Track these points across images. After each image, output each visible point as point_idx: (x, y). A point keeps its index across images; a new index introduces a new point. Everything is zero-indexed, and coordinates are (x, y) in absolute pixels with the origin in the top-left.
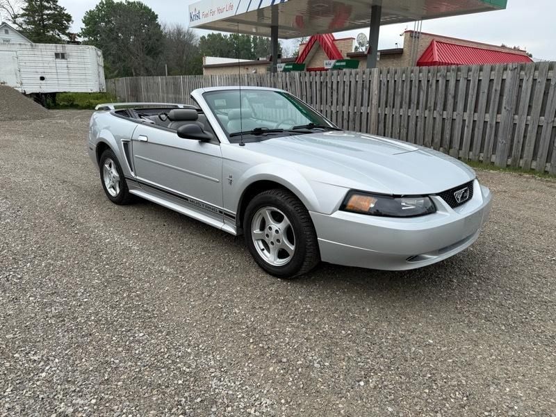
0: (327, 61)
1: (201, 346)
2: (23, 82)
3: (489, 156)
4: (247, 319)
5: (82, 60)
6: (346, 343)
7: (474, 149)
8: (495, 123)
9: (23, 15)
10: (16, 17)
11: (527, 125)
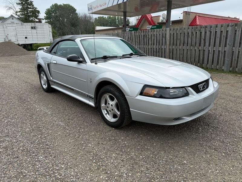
0: (148, 26)
1: (69, 164)
2: (18, 39)
3: (221, 67)
4: (94, 149)
5: (43, 29)
6: (141, 163)
7: (214, 63)
8: (223, 51)
9: (20, 12)
10: (17, 12)
11: (239, 52)
